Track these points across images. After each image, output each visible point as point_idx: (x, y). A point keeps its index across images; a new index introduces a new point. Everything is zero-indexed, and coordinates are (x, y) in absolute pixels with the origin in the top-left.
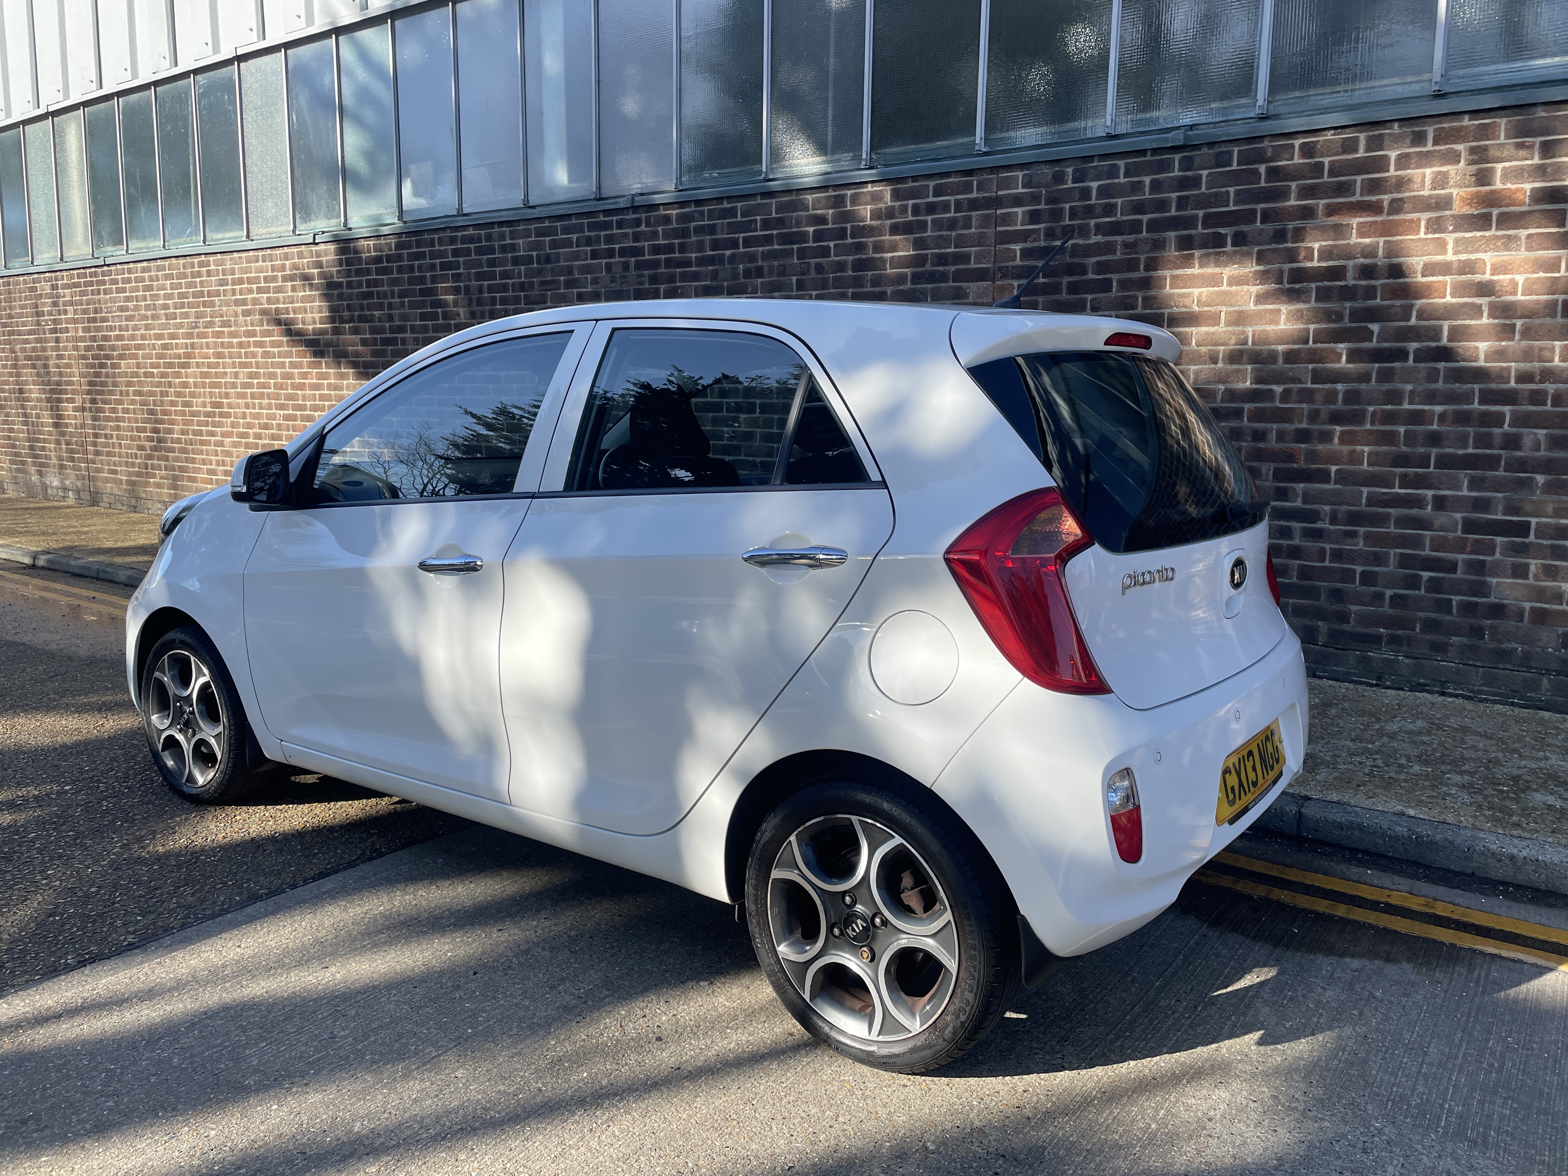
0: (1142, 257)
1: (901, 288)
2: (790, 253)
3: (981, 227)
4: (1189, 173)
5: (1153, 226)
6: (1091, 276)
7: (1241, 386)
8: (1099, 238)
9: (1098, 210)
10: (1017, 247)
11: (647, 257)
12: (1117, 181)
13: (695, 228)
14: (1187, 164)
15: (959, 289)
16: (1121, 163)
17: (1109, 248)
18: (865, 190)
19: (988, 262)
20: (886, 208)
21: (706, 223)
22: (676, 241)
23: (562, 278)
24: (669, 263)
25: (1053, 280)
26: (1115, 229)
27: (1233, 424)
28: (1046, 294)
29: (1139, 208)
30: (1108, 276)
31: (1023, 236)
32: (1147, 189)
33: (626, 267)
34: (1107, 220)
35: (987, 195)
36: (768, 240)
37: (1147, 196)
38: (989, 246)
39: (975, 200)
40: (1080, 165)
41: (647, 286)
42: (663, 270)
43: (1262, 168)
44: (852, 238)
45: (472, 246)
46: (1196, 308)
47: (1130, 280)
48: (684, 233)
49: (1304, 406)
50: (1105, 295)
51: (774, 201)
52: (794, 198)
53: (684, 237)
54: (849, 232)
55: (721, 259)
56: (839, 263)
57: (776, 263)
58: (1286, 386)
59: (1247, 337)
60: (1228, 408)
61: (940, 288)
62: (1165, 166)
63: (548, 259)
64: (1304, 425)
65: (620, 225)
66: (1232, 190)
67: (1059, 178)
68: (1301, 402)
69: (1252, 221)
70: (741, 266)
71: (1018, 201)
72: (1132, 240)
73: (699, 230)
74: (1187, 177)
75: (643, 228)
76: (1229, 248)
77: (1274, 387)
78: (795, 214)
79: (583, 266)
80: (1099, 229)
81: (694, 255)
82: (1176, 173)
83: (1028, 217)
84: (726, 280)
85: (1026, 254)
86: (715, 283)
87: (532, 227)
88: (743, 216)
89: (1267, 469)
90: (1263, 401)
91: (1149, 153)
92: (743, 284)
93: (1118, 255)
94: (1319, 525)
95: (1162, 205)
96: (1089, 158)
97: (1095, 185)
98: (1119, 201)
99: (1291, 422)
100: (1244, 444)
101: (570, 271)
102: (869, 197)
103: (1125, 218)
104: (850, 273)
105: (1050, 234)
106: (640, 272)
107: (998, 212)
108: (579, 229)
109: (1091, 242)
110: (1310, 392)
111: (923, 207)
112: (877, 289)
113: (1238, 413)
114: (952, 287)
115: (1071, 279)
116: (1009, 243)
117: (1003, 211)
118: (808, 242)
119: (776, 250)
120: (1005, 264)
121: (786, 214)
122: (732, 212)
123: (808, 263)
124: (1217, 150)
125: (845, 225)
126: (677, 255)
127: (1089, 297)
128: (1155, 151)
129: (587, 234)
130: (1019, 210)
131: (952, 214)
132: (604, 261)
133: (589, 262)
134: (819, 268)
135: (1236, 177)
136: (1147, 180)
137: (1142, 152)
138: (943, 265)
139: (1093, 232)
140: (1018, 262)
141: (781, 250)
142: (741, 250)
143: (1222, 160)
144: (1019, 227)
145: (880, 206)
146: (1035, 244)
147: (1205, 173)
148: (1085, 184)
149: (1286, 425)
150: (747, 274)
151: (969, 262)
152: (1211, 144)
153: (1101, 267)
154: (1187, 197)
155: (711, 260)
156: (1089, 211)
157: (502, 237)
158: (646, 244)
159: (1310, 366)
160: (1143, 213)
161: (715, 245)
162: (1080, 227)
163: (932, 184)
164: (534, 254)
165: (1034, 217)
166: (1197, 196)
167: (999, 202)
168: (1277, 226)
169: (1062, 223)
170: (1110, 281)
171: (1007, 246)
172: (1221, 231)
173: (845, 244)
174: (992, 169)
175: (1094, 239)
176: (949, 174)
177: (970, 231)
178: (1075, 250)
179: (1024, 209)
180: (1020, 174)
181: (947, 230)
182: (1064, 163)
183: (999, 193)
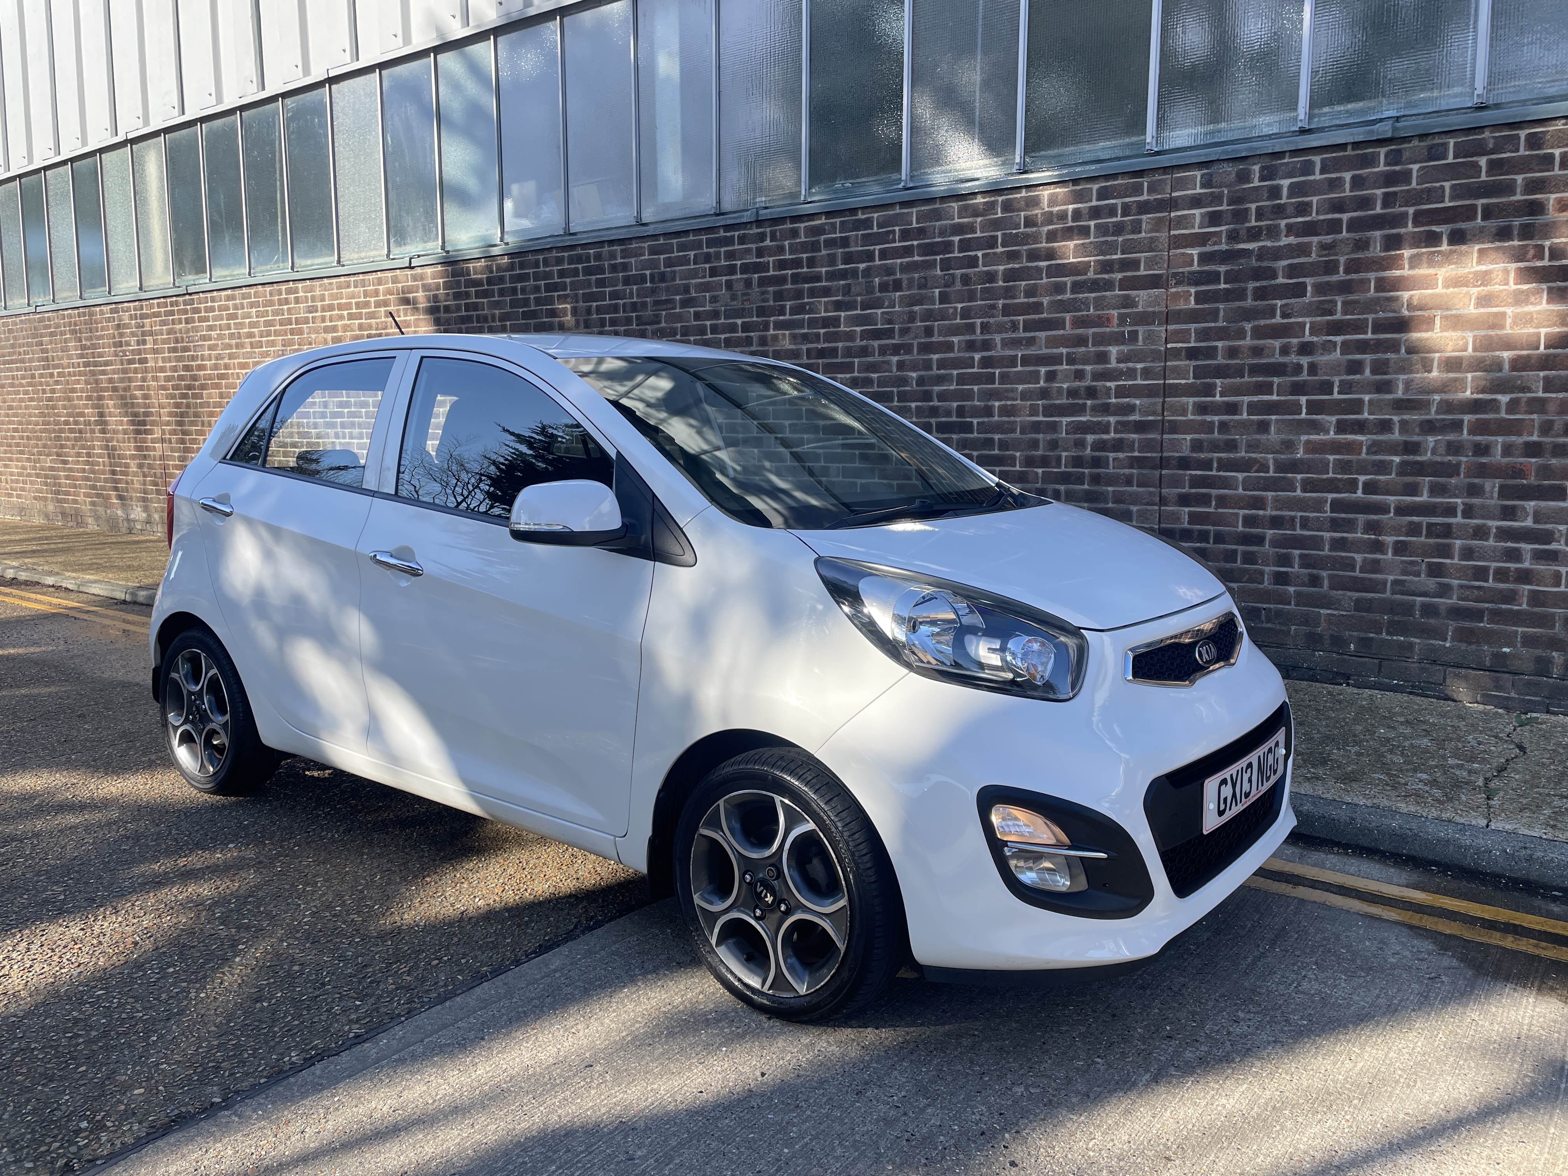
0: (1342, 259)
1: (1059, 297)
2: (933, 263)
3: (1151, 231)
4: (1397, 168)
5: (1353, 225)
6: (1281, 280)
7: (1460, 396)
8: (1292, 240)
9: (1290, 210)
10: (1195, 252)
11: (771, 273)
12: (1312, 178)
13: (825, 241)
14: (1394, 158)
15: (1127, 297)
16: (1317, 159)
17: (1303, 250)
18: (1018, 196)
19: (1160, 268)
20: (1042, 214)
21: (838, 235)
22: (805, 256)
23: (678, 298)
24: (796, 278)
25: (1236, 285)
26: (1310, 229)
27: (1451, 437)
28: (1228, 301)
29: (1338, 206)
30: (1301, 280)
31: (1201, 240)
33: (748, 283)
34: (1300, 219)
35: (1159, 196)
36: (907, 251)
37: (1348, 193)
38: (1162, 250)
39: (1147, 202)
40: (1267, 162)
41: (771, 303)
42: (790, 286)
43: (1483, 161)
44: (1003, 246)
45: (580, 266)
46: (1405, 313)
47: (1328, 283)
48: (814, 247)
49: (1535, 416)
50: (1298, 300)
51: (914, 210)
52: (937, 206)
53: (813, 251)
54: (1000, 240)
55: (854, 273)
56: (988, 273)
57: (916, 275)
58: (1514, 396)
59: (1467, 344)
60: (1444, 420)
61: (1104, 298)
62: (1369, 161)
63: (663, 277)
64: (1535, 438)
65: (742, 240)
66: (1447, 185)
67: (1243, 177)
68: (1532, 413)
69: (1473, 217)
70: (877, 280)
71: (1196, 202)
72: (1329, 241)
73: (830, 243)
74: (1394, 172)
75: (768, 242)
76: (1445, 247)
77: (1499, 397)
78: (938, 223)
79: (702, 284)
80: (1290, 229)
81: (824, 270)
82: (1382, 168)
83: (1207, 219)
84: (860, 295)
85: (1204, 258)
86: (847, 299)
87: (646, 245)
88: (879, 227)
89: (1492, 486)
90: (1485, 412)
91: (1349, 147)
92: (879, 298)
93: (1313, 258)
94: (1554, 546)
95: (1366, 203)
96: (1280, 155)
97: (1286, 183)
98: (1315, 199)
99: (1519, 434)
100: (1464, 459)
101: (686, 289)
102: (1023, 203)
103: (1321, 217)
104: (1001, 283)
105: (1233, 237)
106: (764, 289)
107: (1173, 214)
108: (698, 245)
109: (1282, 243)
110: (1542, 401)
111: (1085, 212)
112: (1032, 300)
113: (1457, 426)
114: (1118, 296)
115: (1258, 284)
116: (1185, 247)
117: (1179, 213)
118: (953, 252)
119: (917, 261)
120: (1181, 270)
121: (928, 224)
122: (868, 223)
123: (953, 275)
124: (1429, 142)
125: (995, 233)
126: (805, 270)
127: (1279, 303)
128: (1356, 145)
129: (705, 250)
130: (1197, 212)
131: (1119, 219)
132: (725, 278)
133: (708, 279)
134: (966, 280)
135: (1452, 171)
136: (1347, 176)
137: (1342, 147)
138: (1107, 272)
139: (1284, 233)
140: (1196, 267)
141: (922, 261)
142: (877, 262)
143: (1436, 153)
144: (1196, 230)
145: (1037, 212)
146: (1216, 248)
147: (1415, 167)
148: (1275, 182)
149: (1513, 438)
150: (884, 287)
151: (1138, 269)
152: (1422, 137)
153: (1292, 271)
154: (1395, 193)
155: (843, 274)
156: (1279, 211)
157: (613, 256)
158: (771, 259)
159: (1542, 374)
160: (1342, 211)
161: (848, 258)
162: (1269, 228)
163: (1095, 187)
164: (648, 272)
165: (1214, 219)
166: (1408, 191)
167: (1172, 204)
168: (1501, 222)
169: (1247, 225)
170: (1304, 285)
171: (1182, 251)
172: (1435, 228)
173: (995, 254)
174: (1166, 170)
175: (1285, 241)
176: (1114, 176)
177: (1139, 236)
178: (1262, 254)
179: (1203, 210)
180: (1198, 174)
181: (1113, 235)
182: (1250, 161)
183: (1174, 194)
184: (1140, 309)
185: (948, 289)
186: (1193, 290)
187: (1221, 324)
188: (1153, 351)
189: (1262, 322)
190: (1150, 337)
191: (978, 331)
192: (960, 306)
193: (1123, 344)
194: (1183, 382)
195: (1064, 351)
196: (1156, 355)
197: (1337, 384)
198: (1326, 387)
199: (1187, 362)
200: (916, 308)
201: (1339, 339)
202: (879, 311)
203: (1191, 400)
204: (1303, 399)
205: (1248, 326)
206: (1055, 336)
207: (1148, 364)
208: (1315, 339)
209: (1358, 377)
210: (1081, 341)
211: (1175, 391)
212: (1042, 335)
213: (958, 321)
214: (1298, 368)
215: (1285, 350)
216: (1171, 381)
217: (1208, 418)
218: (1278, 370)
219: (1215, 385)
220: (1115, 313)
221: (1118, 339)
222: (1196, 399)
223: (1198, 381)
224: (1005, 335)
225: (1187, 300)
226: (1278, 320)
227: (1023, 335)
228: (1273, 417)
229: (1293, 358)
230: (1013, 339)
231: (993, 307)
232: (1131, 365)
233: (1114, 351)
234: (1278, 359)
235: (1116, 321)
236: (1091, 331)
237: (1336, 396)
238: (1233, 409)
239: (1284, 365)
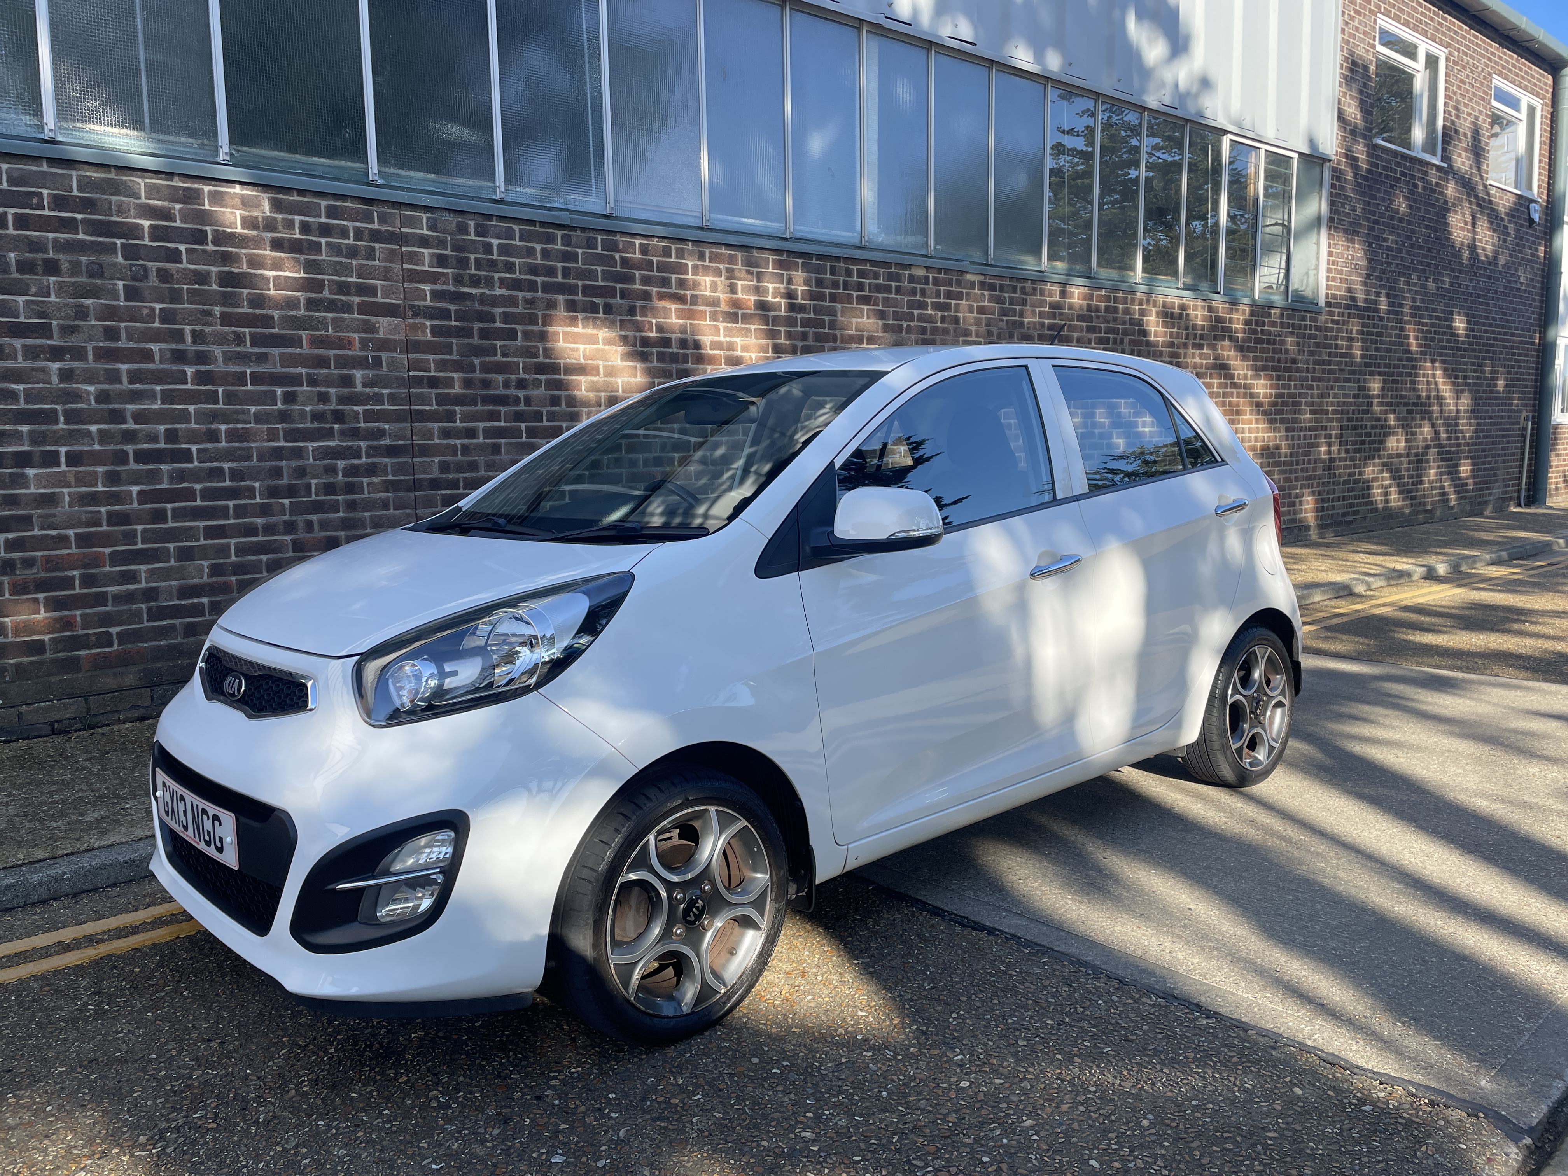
0: (540, 314)
1: (292, 313)
2: (113, 249)
3: (385, 260)
4: (569, 249)
5: (546, 288)
6: (498, 324)
8: (503, 291)
9: (500, 266)
10: (427, 288)
12: (513, 242)
14: (566, 241)
15: (367, 322)
16: (516, 228)
17: (512, 301)
18: (230, 190)
19: (397, 298)
20: (263, 218)
25: (465, 324)
26: (516, 285)
28: (459, 337)
29: (534, 270)
30: (513, 326)
31: (432, 278)
32: (539, 255)
34: (508, 275)
35: (390, 229)
36: (69, 225)
37: (539, 261)
38: (397, 281)
39: (377, 232)
40: (480, 220)
43: (617, 257)
44: (216, 245)
46: (583, 361)
47: (531, 331)
50: (512, 343)
51: (75, 173)
52: (111, 176)
54: (209, 237)
56: (196, 273)
57: (83, 259)
59: (618, 386)
61: (343, 320)
62: (551, 239)
66: (599, 269)
67: (463, 229)
69: (615, 296)
70: (12, 255)
71: (424, 242)
72: (531, 297)
74: (568, 251)
76: (603, 314)
78: (114, 198)
80: (502, 282)
82: (560, 246)
83: (435, 260)
85: (436, 295)
88: (12, 184)
91: (537, 224)
92: (17, 281)
93: (520, 310)
95: (551, 271)
96: (488, 217)
97: (495, 242)
98: (517, 261)
102: (237, 200)
103: (523, 277)
105: (458, 280)
107: (404, 249)
109: (497, 293)
111: (314, 226)
114: (359, 320)
115: (481, 325)
116: (419, 282)
117: (410, 249)
118: (141, 238)
119: (82, 241)
120: (416, 303)
121: (98, 195)
123: (145, 268)
124: (587, 234)
125: (204, 228)
127: (499, 343)
128: (543, 224)
130: (426, 251)
131: (351, 241)
134: (164, 276)
135: (601, 259)
136: (538, 247)
137: (532, 222)
138: (344, 294)
139: (498, 284)
140: (429, 302)
141: (92, 242)
142: (12, 232)
143: (590, 244)
144: (427, 268)
145: (256, 214)
146: (445, 287)
147: (580, 251)
148: (488, 240)
150: (25, 267)
151: (375, 296)
152: (583, 229)
153: (506, 318)
154: (569, 268)
156: (493, 265)
160: (536, 274)
162: (486, 277)
163: (324, 203)
165: (441, 261)
166: (577, 268)
167: (402, 239)
168: (630, 302)
169: (469, 272)
170: (516, 331)
171: (416, 285)
172: (594, 300)
173: (204, 251)
174: (395, 204)
175: (499, 292)
176: (343, 197)
177: (373, 263)
178: (483, 299)
179: (431, 251)
180: (424, 216)
181: (347, 257)
182: (467, 216)
183: (403, 230)
184: (381, 335)
185: (138, 284)
186: (428, 324)
187: (455, 357)
188: (397, 377)
189: (488, 359)
190: (392, 364)
191: (189, 339)
192: (158, 306)
193: (368, 368)
194: (428, 408)
195: (304, 371)
196: (401, 382)
197: (545, 414)
198: (538, 416)
199: (430, 390)
200: (88, 302)
201: (542, 377)
202: (21, 299)
203: (436, 425)
204: (523, 426)
205: (477, 361)
206: (291, 354)
207: (394, 390)
208: (527, 376)
209: (557, 408)
210: (323, 362)
211: (422, 416)
212: (276, 351)
213: (157, 324)
214: (517, 400)
215: (506, 385)
216: (417, 407)
217: (452, 442)
218: (502, 400)
219: (455, 411)
220: (356, 336)
221: (361, 363)
222: (441, 424)
223: (441, 408)
224: (226, 348)
225: (424, 332)
226: (499, 358)
227: (250, 350)
228: (503, 441)
229: (513, 391)
230: (238, 353)
231: (209, 313)
232: (376, 390)
233: (358, 375)
234: (502, 391)
235: (357, 345)
236: (332, 352)
237: (545, 423)
238: (471, 433)
239: (507, 396)
